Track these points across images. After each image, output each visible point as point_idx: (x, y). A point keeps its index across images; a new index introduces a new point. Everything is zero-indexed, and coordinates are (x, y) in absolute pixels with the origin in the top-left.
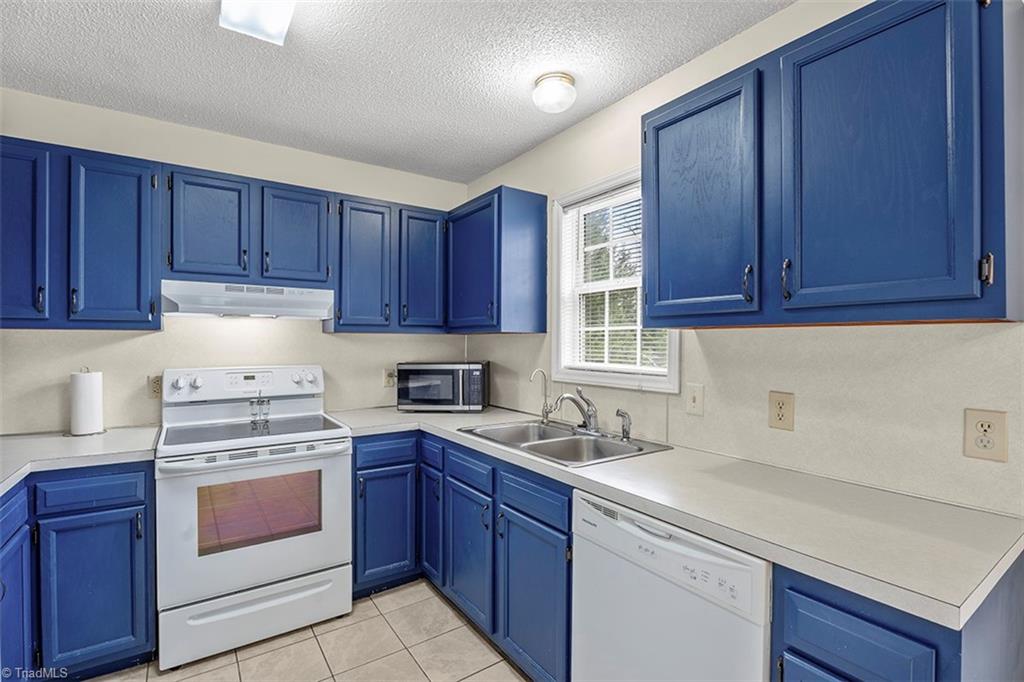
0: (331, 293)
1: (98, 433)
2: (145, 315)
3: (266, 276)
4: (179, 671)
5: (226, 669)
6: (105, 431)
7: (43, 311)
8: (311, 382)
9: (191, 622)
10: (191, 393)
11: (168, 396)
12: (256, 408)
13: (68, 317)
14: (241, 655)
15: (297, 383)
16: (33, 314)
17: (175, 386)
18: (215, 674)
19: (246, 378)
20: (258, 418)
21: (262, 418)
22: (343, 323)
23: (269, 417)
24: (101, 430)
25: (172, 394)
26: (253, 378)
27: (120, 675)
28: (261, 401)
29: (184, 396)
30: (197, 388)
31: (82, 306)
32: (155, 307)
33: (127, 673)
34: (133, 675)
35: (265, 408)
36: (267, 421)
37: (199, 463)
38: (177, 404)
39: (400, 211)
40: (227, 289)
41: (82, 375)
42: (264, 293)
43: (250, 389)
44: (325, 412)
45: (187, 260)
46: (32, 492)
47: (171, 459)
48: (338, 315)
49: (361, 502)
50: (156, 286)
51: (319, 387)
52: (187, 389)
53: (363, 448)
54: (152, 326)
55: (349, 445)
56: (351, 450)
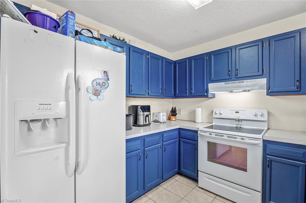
0: (265, 79)
1: (200, 123)
2: (204, 94)
3: (238, 78)
4: (202, 190)
5: (211, 197)
6: (202, 122)
7: (187, 94)
8: (261, 116)
10: (219, 115)
11: (214, 116)
12: (237, 123)
13: (191, 96)
14: (217, 197)
15: (255, 115)
18: (207, 196)
19: (236, 112)
20: (238, 126)
21: (239, 126)
23: (241, 126)
24: (201, 122)
25: (215, 115)
26: (238, 112)
27: (193, 182)
28: (239, 120)
30: (221, 114)
31: (193, 92)
32: (207, 91)
33: (195, 182)
34: (195, 183)
35: (240, 123)
36: (241, 128)
37: (207, 134)
38: (217, 118)
40: (225, 84)
41: (197, 109)
42: (237, 83)
43: (236, 116)
44: (268, 129)
45: (214, 77)
46: (179, 132)
47: (202, 131)
48: (268, 88)
49: (268, 170)
50: (207, 86)
51: (265, 118)
52: (218, 114)
53: (269, 146)
54: (207, 96)
55: (261, 142)
56: (261, 145)
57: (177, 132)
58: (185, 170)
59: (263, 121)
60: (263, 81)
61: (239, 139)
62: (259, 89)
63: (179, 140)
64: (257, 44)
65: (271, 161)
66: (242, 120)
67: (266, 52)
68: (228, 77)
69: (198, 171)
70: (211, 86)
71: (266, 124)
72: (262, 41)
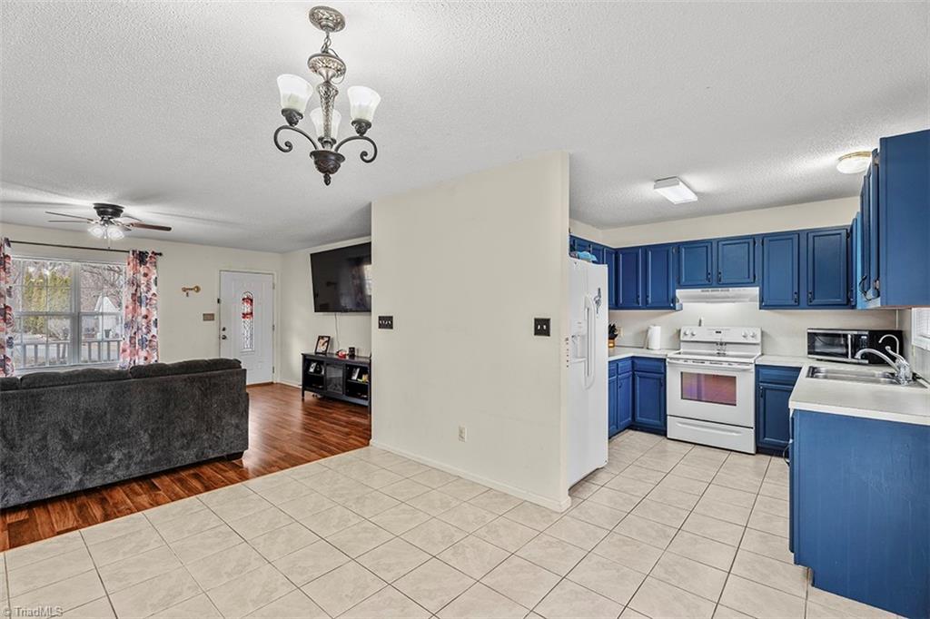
0: (758, 288)
2: (669, 304)
3: (720, 283)
4: (672, 441)
7: (639, 304)
8: (752, 337)
9: (680, 425)
10: (692, 337)
11: (682, 338)
12: (719, 347)
13: (646, 306)
15: (744, 337)
16: (637, 305)
17: (685, 334)
19: (717, 332)
20: (720, 352)
21: (722, 352)
22: (764, 305)
23: (726, 352)
25: (684, 337)
26: (720, 332)
29: (688, 338)
30: (694, 335)
31: (650, 302)
32: (674, 300)
35: (723, 347)
37: (681, 362)
38: (686, 342)
39: (807, 234)
40: (702, 292)
41: (652, 327)
42: (720, 292)
43: (718, 338)
44: (762, 354)
45: (686, 280)
46: (633, 362)
47: (671, 358)
48: (762, 301)
49: (762, 400)
50: (674, 292)
51: (759, 341)
52: (690, 335)
53: (763, 371)
54: (674, 308)
55: (752, 367)
56: (753, 370)
57: (630, 362)
58: (644, 419)
59: (755, 344)
60: (755, 291)
61: (725, 365)
62: (750, 301)
63: (634, 375)
64: (747, 240)
65: (765, 389)
66: (726, 343)
67: (759, 252)
68: (707, 282)
69: (666, 416)
70: (679, 293)
71: (759, 348)
72: (753, 237)
